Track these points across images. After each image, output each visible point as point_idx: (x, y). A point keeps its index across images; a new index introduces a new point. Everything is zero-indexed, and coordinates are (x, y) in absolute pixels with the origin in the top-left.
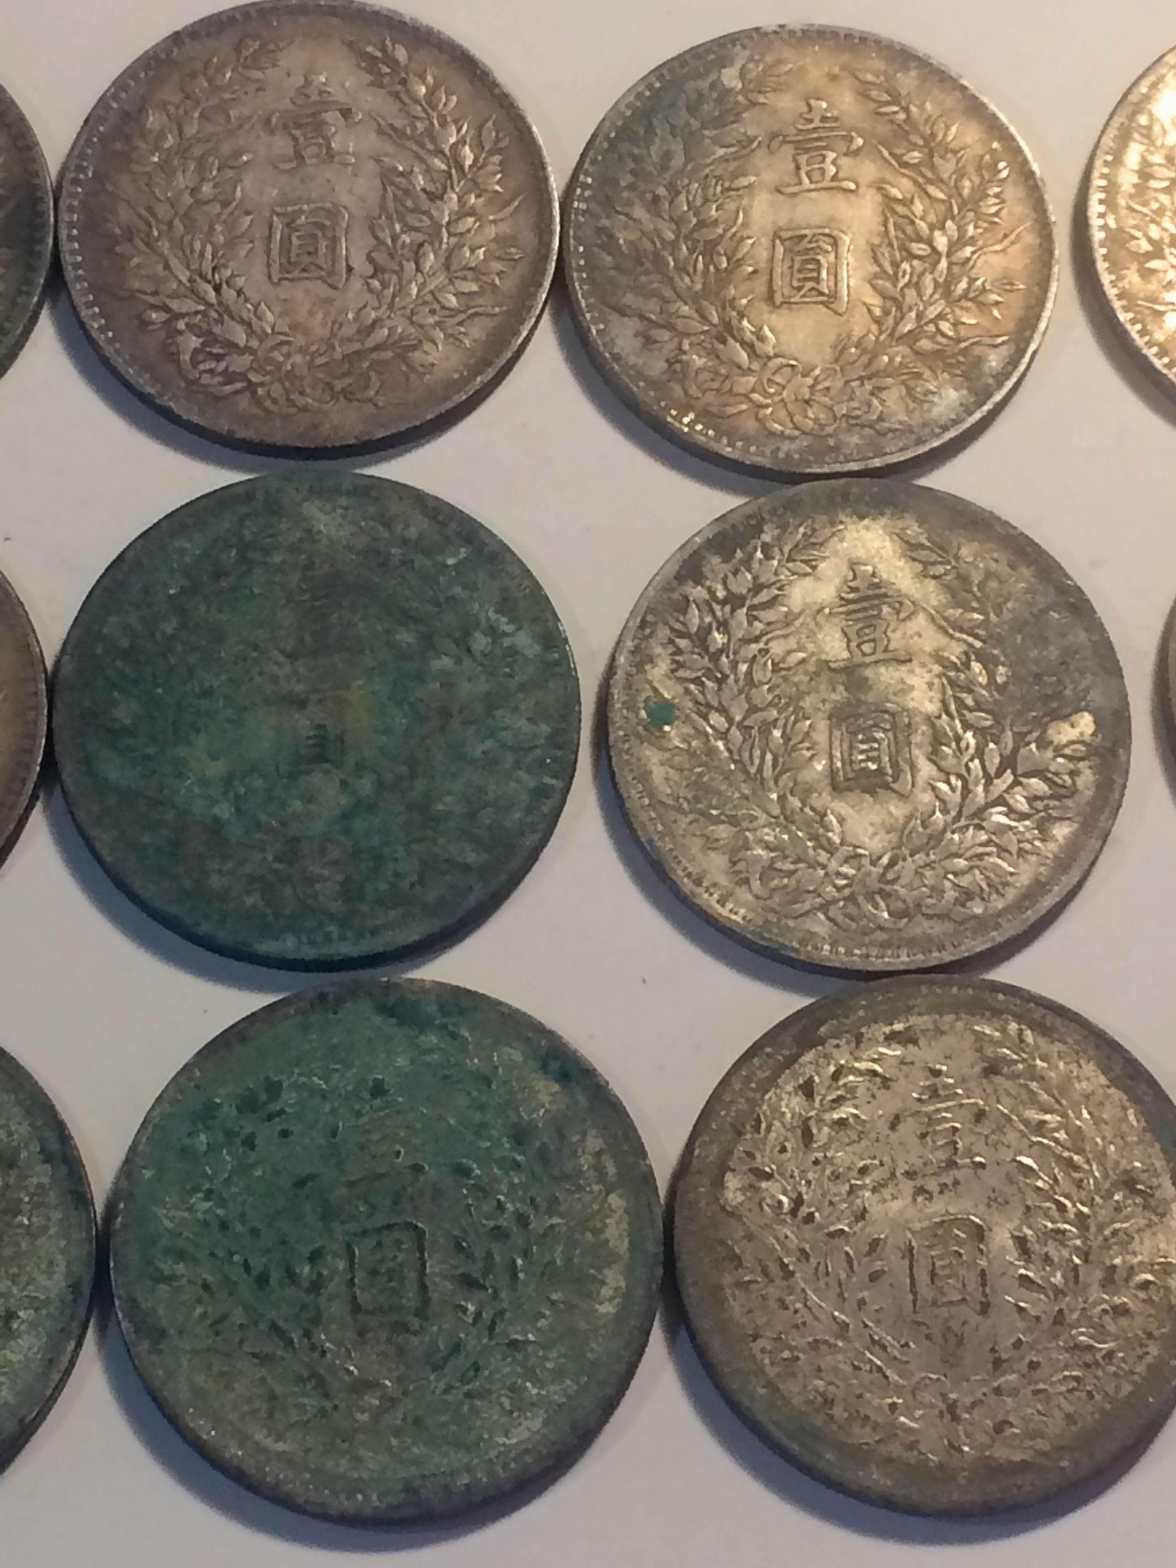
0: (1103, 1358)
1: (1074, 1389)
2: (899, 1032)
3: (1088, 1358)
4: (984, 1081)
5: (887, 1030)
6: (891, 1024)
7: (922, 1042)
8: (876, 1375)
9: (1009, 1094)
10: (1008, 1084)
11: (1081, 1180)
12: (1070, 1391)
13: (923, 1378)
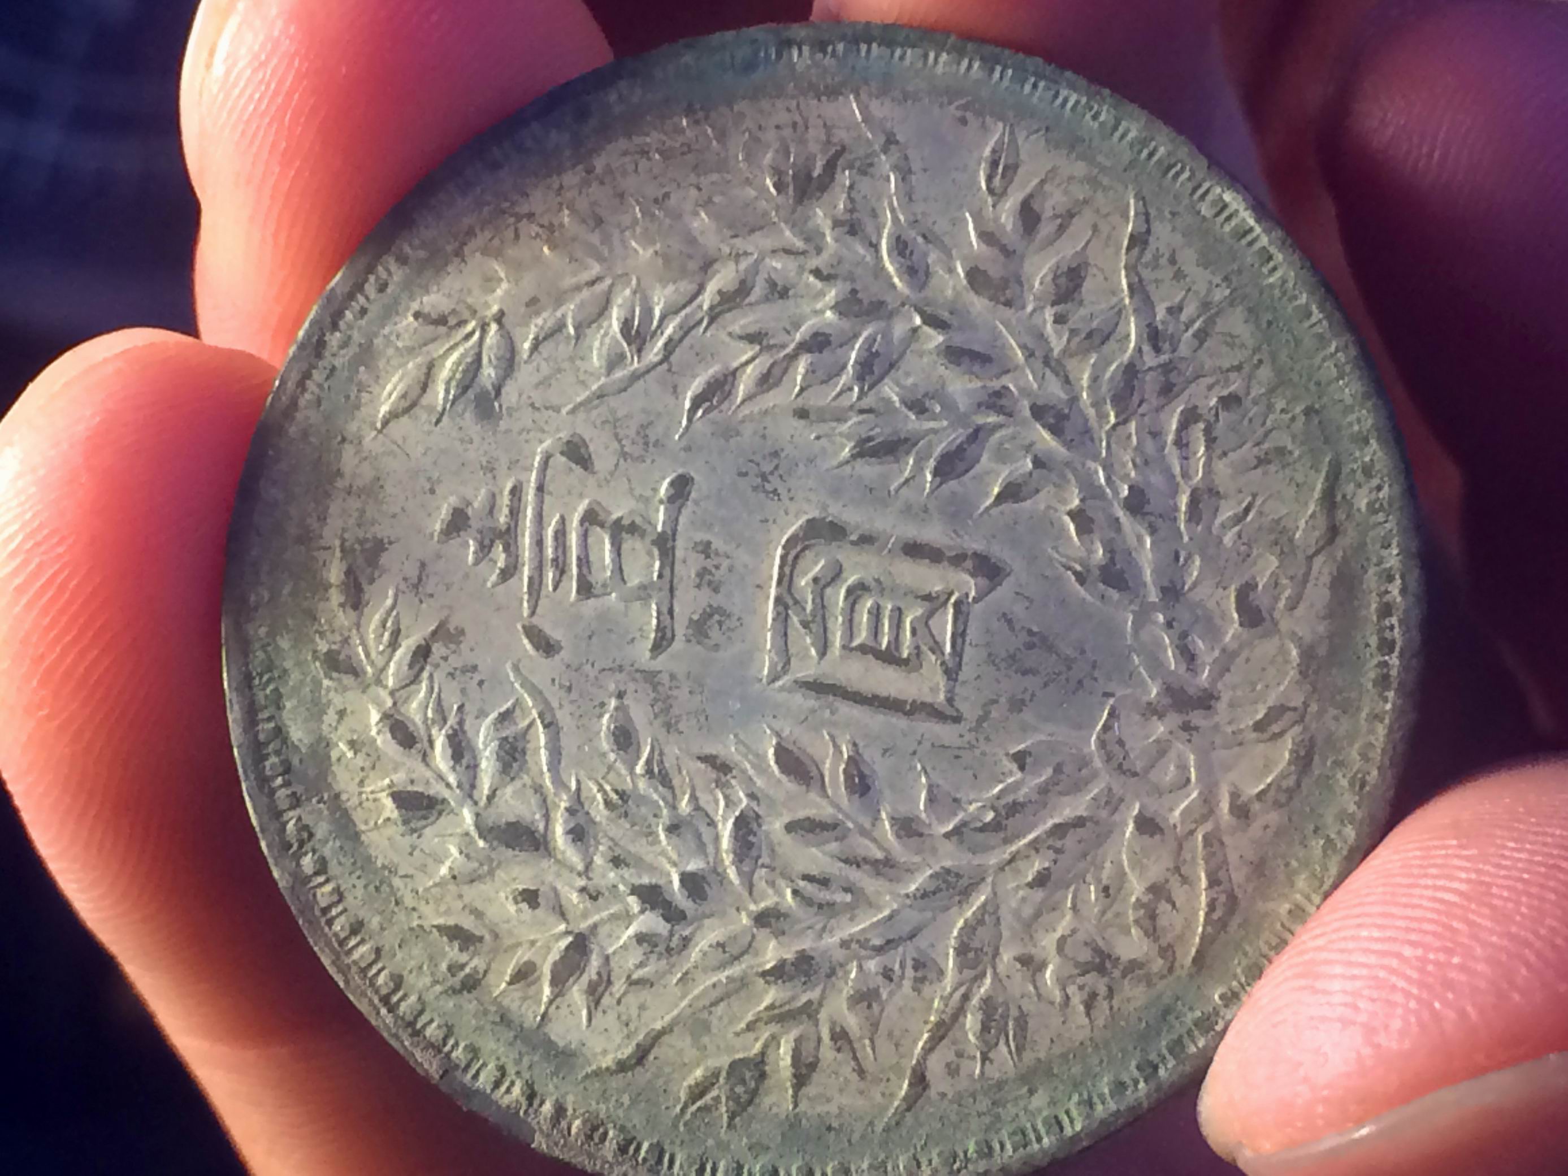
0: (1157, 350)
1: (1208, 431)
2: (349, 572)
3: (1151, 383)
4: (503, 425)
5: (336, 597)
6: (327, 587)
7: (382, 531)
8: (1070, 842)
9: (544, 383)
10: (525, 375)
11: (772, 284)
12: (1211, 441)
13: (1102, 744)
